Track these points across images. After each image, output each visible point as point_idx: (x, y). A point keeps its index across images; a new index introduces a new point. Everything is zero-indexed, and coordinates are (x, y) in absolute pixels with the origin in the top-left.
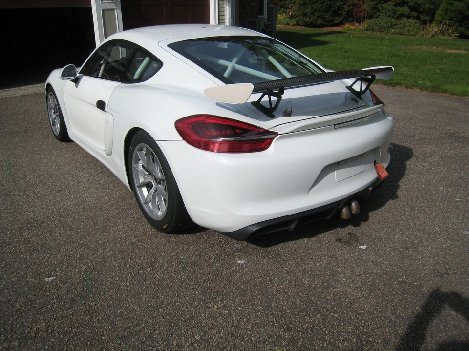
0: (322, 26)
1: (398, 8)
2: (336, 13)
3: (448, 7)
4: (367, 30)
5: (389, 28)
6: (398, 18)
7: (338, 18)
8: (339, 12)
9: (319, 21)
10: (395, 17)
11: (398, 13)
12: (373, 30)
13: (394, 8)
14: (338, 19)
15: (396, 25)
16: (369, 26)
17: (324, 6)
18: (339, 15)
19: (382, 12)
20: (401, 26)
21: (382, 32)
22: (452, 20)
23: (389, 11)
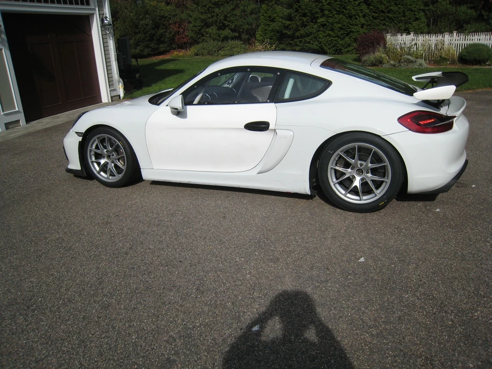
0: (149, 56)
1: (221, 32)
2: (160, 41)
3: (266, 28)
4: (197, 55)
5: (218, 51)
6: (223, 41)
7: (162, 45)
8: (162, 39)
9: (146, 51)
10: (221, 40)
11: (222, 36)
12: (203, 55)
13: (218, 32)
14: (162, 47)
15: (223, 47)
16: (198, 51)
17: (147, 35)
18: (163, 42)
19: (206, 37)
20: (229, 48)
21: (212, 55)
22: (272, 39)
23: (214, 35)
